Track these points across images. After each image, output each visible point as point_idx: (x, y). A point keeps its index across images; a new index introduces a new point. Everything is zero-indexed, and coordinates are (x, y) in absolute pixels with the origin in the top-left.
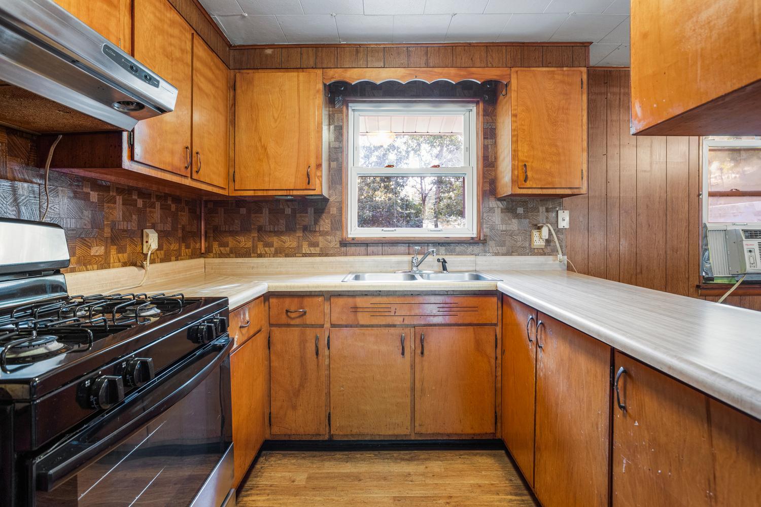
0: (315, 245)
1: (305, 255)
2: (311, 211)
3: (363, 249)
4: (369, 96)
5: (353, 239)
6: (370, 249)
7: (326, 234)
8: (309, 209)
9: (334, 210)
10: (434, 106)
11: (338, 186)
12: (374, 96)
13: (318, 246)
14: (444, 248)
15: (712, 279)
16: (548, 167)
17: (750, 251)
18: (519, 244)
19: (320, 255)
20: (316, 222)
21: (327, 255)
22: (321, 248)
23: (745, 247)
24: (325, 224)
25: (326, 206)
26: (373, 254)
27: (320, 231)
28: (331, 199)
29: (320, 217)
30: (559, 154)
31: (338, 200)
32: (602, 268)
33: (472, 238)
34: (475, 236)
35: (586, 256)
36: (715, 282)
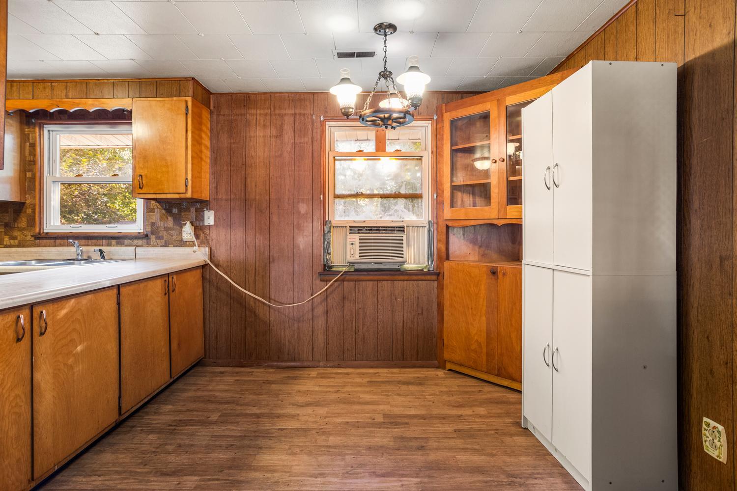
0: (14, 238)
1: (6, 246)
2: (11, 210)
3: (52, 241)
4: (57, 120)
5: (47, 233)
6: (58, 241)
7: (23, 229)
8: (9, 210)
9: (29, 211)
10: (111, 127)
11: (33, 192)
12: (61, 119)
13: (16, 239)
14: (115, 241)
15: (331, 267)
16: (159, 177)
17: (352, 244)
18: (174, 237)
19: (19, 246)
20: (15, 220)
21: (24, 246)
22: (19, 241)
23: (349, 240)
24: (23, 222)
25: (23, 207)
26: (61, 245)
27: (18, 228)
28: (28, 202)
29: (18, 216)
30: (167, 166)
31: (32, 203)
32: (242, 257)
33: (139, 233)
34: (142, 231)
35: (229, 248)
36: (334, 269)
